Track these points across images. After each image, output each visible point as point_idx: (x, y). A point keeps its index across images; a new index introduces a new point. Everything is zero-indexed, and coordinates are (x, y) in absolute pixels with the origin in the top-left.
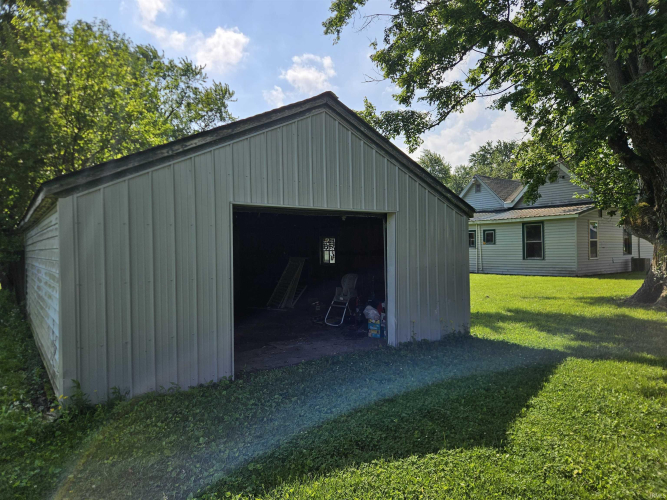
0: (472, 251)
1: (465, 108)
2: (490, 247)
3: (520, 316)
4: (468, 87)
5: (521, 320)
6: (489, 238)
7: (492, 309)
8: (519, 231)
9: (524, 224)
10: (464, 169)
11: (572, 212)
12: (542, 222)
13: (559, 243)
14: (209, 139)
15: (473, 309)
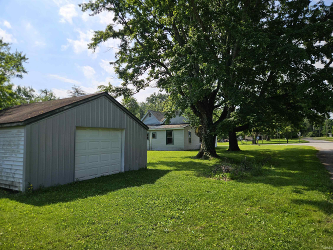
0: (148, 141)
1: (145, 88)
2: (154, 140)
3: (162, 163)
4: (146, 82)
5: (162, 164)
6: (154, 136)
7: (154, 161)
8: (165, 133)
9: (166, 130)
10: (144, 103)
11: (183, 126)
12: (173, 130)
13: (178, 138)
14: (70, 106)
15: (148, 162)
